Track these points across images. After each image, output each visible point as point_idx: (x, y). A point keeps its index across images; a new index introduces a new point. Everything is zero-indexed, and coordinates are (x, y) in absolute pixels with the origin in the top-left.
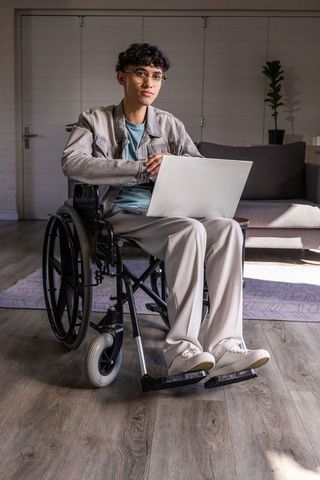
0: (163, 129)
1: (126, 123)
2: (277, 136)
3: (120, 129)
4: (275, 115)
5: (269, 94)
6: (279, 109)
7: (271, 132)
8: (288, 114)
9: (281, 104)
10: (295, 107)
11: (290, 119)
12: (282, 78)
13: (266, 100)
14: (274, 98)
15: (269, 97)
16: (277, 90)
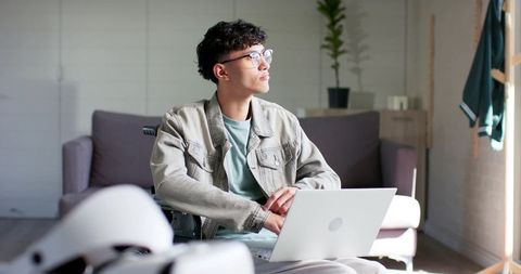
0: (273, 127)
1: (225, 120)
2: (339, 97)
3: (218, 129)
4: (336, 67)
5: (327, 39)
6: (341, 59)
7: (332, 92)
8: (352, 65)
9: (343, 52)
10: (362, 55)
11: (357, 71)
12: (343, 17)
13: (323, 47)
14: (334, 44)
15: (326, 43)
16: (338, 33)
